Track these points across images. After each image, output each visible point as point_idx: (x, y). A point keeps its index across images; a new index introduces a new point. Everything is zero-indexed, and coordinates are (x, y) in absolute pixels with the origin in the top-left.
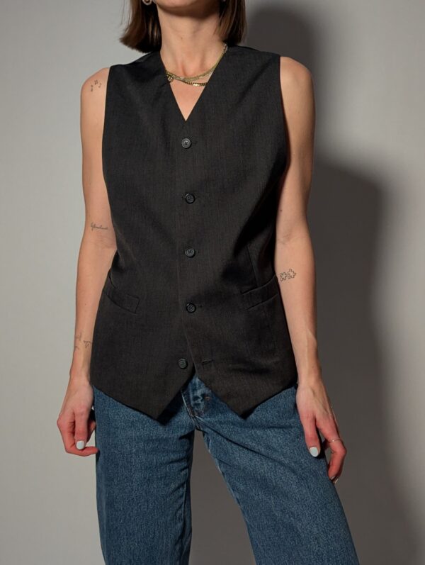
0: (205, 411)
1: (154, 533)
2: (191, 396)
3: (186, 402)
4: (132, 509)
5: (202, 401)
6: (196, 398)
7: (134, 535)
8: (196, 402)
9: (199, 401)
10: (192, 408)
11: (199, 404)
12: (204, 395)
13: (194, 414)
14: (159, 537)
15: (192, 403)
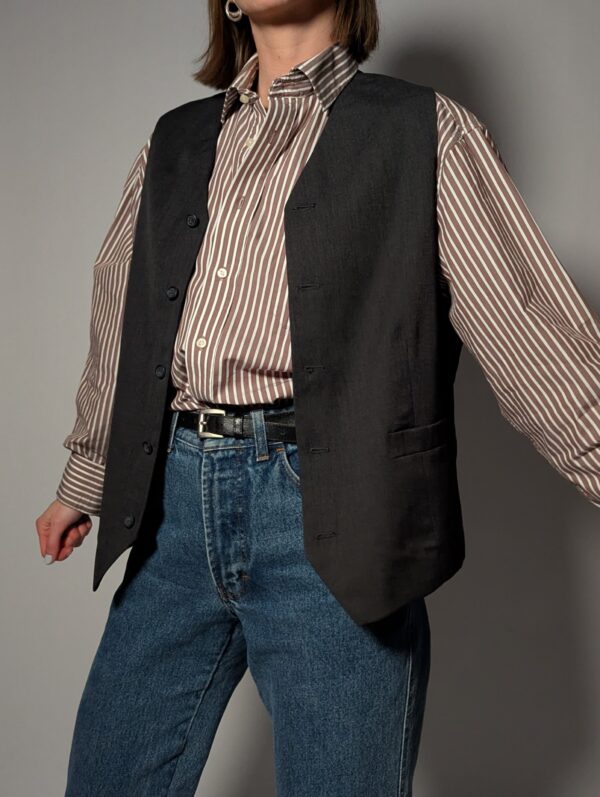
0: (242, 594)
1: (136, 737)
2: (223, 572)
3: (216, 579)
4: (117, 696)
5: (237, 580)
6: (229, 575)
7: (110, 730)
8: (230, 580)
9: (234, 580)
10: (225, 590)
11: (234, 584)
12: (240, 573)
13: (227, 597)
14: (142, 744)
15: (225, 581)
